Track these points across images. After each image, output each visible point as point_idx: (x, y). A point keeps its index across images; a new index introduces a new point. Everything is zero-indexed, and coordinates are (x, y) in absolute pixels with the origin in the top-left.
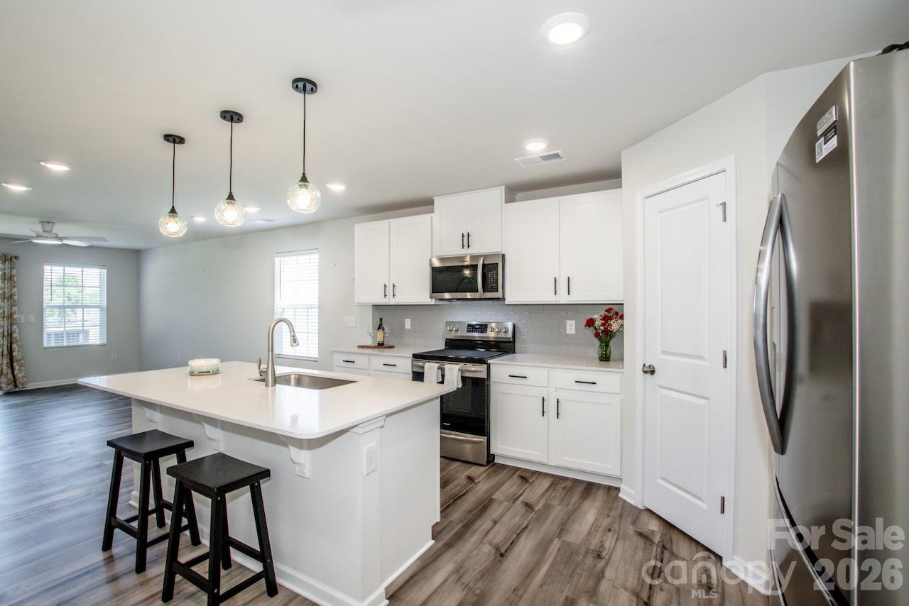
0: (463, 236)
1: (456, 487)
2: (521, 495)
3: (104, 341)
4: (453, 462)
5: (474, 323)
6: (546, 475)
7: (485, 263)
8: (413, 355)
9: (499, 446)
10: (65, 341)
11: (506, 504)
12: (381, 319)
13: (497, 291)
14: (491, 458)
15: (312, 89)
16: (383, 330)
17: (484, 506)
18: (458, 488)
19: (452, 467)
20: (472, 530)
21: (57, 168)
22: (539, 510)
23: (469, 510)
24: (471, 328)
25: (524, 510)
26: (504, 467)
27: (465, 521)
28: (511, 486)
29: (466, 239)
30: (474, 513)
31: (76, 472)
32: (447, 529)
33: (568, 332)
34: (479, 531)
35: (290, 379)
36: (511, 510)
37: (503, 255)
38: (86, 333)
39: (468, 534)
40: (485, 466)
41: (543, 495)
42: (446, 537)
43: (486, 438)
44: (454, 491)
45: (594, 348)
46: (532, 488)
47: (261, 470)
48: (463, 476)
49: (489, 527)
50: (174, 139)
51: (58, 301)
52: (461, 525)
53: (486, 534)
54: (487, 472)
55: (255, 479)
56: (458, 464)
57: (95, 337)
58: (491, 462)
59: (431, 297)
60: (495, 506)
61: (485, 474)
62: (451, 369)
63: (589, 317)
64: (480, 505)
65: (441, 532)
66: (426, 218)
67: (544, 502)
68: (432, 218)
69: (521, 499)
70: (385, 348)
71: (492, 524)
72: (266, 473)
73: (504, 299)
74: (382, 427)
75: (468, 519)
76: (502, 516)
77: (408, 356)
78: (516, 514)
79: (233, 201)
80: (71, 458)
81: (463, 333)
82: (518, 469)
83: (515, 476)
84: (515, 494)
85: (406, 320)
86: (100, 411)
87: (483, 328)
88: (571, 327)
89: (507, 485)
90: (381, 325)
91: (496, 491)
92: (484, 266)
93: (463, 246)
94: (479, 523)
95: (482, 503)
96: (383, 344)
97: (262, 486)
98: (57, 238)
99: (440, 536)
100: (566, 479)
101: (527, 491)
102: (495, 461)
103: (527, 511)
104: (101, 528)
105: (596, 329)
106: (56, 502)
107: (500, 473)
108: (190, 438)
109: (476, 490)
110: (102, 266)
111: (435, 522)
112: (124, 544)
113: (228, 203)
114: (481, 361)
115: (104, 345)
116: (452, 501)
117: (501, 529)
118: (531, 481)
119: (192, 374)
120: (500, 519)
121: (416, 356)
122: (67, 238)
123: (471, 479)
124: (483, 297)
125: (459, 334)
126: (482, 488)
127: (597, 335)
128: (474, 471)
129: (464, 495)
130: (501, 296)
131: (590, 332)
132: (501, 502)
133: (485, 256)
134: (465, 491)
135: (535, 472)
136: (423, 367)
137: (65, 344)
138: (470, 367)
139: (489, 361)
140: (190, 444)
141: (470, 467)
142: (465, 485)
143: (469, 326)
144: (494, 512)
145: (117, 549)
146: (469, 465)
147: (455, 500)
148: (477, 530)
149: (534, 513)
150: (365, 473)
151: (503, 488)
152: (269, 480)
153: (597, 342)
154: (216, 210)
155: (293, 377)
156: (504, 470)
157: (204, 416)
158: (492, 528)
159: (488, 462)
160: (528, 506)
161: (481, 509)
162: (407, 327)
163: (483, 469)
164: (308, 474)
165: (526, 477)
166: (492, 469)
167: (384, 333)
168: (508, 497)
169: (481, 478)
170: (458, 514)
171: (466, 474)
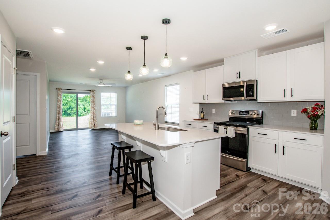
0: (237, 73)
1: (230, 178)
2: (262, 187)
3: (116, 116)
4: (230, 168)
5: (243, 110)
6: (277, 181)
7: (247, 84)
8: (214, 123)
9: (252, 164)
10: (106, 115)
11: (253, 189)
12: (202, 109)
13: (253, 96)
14: (248, 169)
15: (169, 22)
16: (203, 113)
17: (242, 188)
18: (231, 179)
19: (230, 170)
20: (234, 196)
21: (101, 62)
22: (270, 195)
23: (235, 188)
24: (241, 112)
25: (263, 193)
26: (255, 174)
27: (232, 192)
28: (257, 182)
29: (238, 75)
30: (237, 189)
31: (106, 153)
32: (224, 193)
33: (292, 115)
34: (238, 198)
35: (165, 128)
36: (255, 192)
37: (257, 81)
38: (112, 113)
39: (233, 198)
40: (246, 172)
41: (273, 189)
42: (223, 197)
43: (246, 160)
44: (229, 179)
45: (307, 123)
46: (268, 185)
47: (151, 157)
48: (234, 174)
49: (243, 197)
50: (129, 49)
51: (105, 103)
52: (230, 193)
53: (241, 200)
54: (246, 175)
55: (149, 159)
56: (232, 169)
57: (114, 114)
58: (249, 171)
59: (223, 100)
60: (247, 189)
61: (244, 175)
62: (230, 129)
63: (304, 108)
64: (240, 187)
65: (220, 194)
66: (221, 67)
67: (273, 192)
68: (223, 67)
69: (261, 188)
70: (204, 120)
71: (245, 196)
72: (153, 158)
73: (256, 100)
74: (193, 147)
75: (234, 191)
76: (250, 194)
77: (212, 123)
78: (258, 194)
79: (145, 66)
80: (105, 148)
81: (238, 115)
82: (262, 176)
83: (260, 178)
84: (259, 186)
85: (213, 109)
86: (114, 136)
87: (247, 113)
88: (294, 113)
89: (255, 181)
90: (202, 111)
91: (249, 183)
92: (247, 85)
93: (237, 78)
94: (238, 194)
95: (242, 186)
96: (203, 118)
97: (151, 162)
98: (103, 84)
99: (220, 195)
100: (288, 184)
101: (265, 186)
102: (251, 171)
103: (263, 194)
104: (109, 170)
105: (308, 114)
106: (100, 160)
107: (252, 176)
108: (132, 145)
109: (239, 181)
110: (115, 92)
111: (218, 189)
112: (114, 175)
113: (143, 67)
114: (245, 127)
115: (116, 117)
116: (228, 183)
117: (249, 199)
118: (268, 182)
119: (135, 125)
120: (249, 195)
121: (215, 123)
122: (106, 84)
123: (237, 176)
124: (247, 99)
125: (236, 115)
126: (242, 181)
127: (309, 117)
128: (239, 173)
129: (233, 182)
130: (255, 98)
131: (305, 116)
132: (251, 188)
133: (247, 81)
134: (234, 180)
135: (271, 179)
136: (218, 128)
137: (106, 116)
138: (239, 128)
139: (248, 127)
140: (132, 147)
141: (239, 171)
142: (234, 178)
143: (240, 112)
144: (247, 191)
145: (113, 176)
146: (238, 170)
147: (229, 183)
148: (237, 197)
149: (267, 196)
150: (185, 163)
151: (253, 182)
152: (154, 161)
153: (309, 121)
154: (140, 70)
155: (166, 128)
156: (254, 175)
157: (136, 138)
158: (244, 197)
159: (247, 171)
160: (265, 192)
161: (240, 189)
162: (213, 112)
163: (244, 173)
164: (166, 161)
165: (265, 180)
166: (249, 173)
167: (204, 114)
168: (255, 186)
169: (243, 176)
170: (230, 188)
171: (236, 173)
